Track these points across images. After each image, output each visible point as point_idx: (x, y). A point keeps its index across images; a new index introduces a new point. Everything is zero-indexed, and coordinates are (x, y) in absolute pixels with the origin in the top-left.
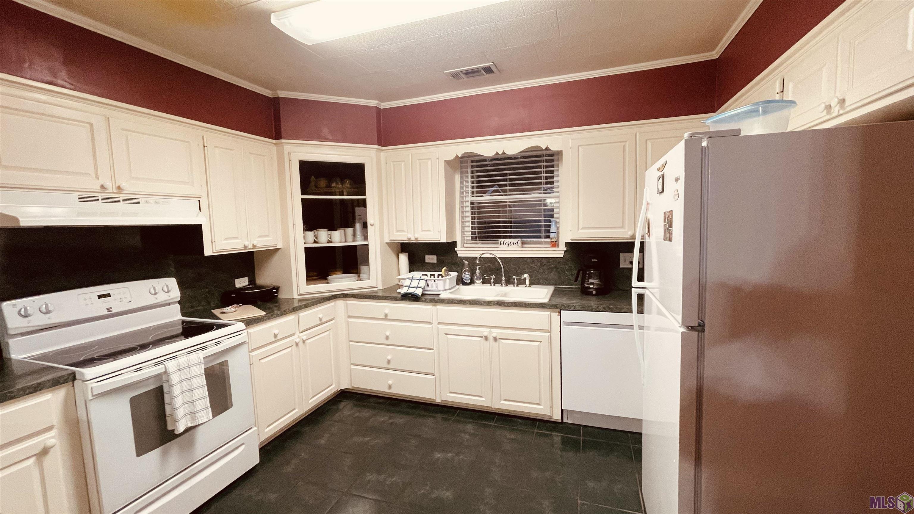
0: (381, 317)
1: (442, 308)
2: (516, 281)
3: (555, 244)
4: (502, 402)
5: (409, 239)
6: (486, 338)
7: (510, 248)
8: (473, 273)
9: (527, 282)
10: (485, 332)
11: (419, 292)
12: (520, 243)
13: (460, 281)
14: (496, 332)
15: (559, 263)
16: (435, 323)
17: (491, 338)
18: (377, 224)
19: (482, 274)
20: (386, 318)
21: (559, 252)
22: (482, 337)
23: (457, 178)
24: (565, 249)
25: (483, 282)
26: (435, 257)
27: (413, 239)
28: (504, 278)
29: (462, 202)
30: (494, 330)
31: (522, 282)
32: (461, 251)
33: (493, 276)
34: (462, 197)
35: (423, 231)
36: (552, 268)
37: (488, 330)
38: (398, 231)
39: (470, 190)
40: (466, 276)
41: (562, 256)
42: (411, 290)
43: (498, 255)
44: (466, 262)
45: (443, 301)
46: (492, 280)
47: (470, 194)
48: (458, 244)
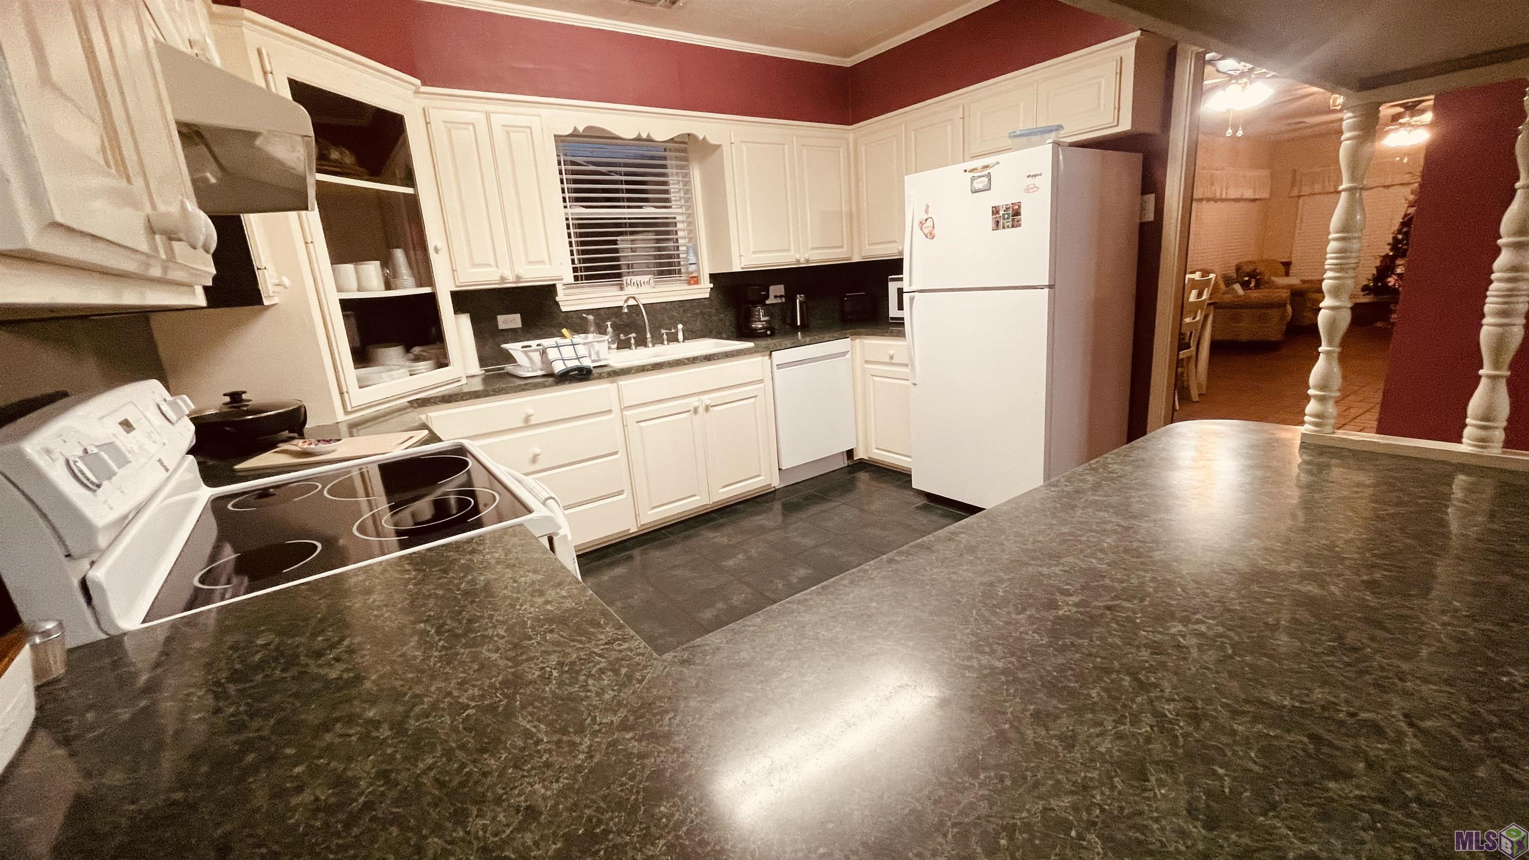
0: (519, 425)
2: (665, 337)
3: (694, 280)
15: (704, 305)
18: (441, 245)
20: (527, 423)
21: (703, 290)
22: (689, 411)
24: (712, 286)
27: (511, 278)
30: (702, 397)
31: (673, 338)
33: (634, 335)
35: (530, 263)
36: (697, 315)
37: (696, 398)
38: (475, 265)
41: (707, 296)
46: (633, 341)
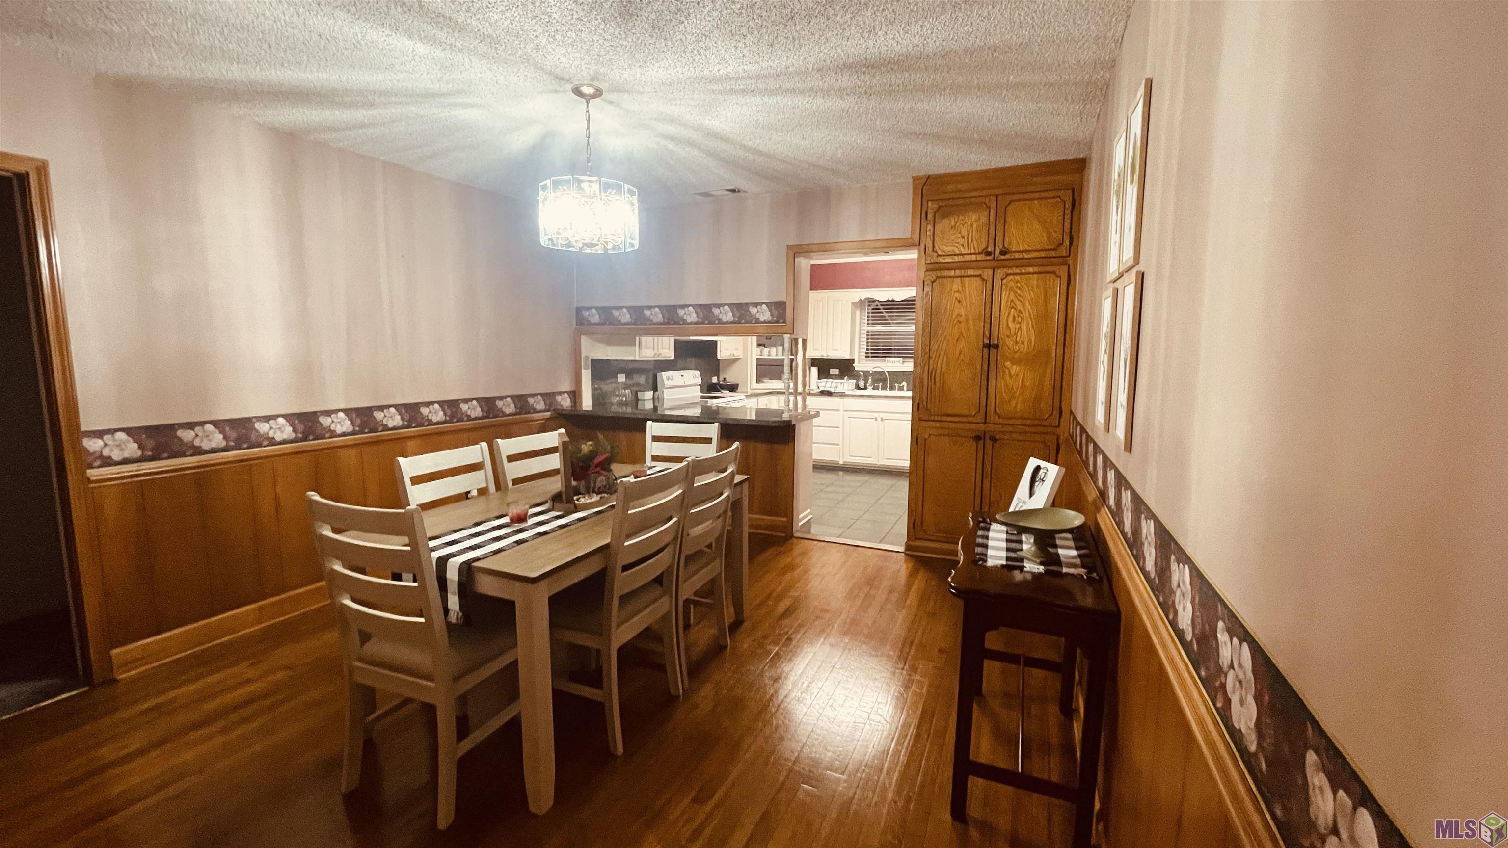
1: (847, 400)
4: (885, 460)
5: (822, 356)
6: (876, 419)
7: (894, 364)
8: (866, 382)
9: (905, 388)
10: (876, 415)
11: (832, 390)
12: (901, 362)
13: (858, 387)
14: (882, 415)
16: (842, 410)
17: (879, 419)
19: (873, 384)
23: (858, 313)
25: (873, 389)
26: (838, 370)
28: (888, 385)
29: (860, 330)
32: (858, 366)
34: (860, 326)
39: (866, 322)
40: (862, 384)
42: (826, 389)
43: (886, 369)
44: (862, 374)
45: (848, 396)
47: (866, 325)
48: (856, 361)
